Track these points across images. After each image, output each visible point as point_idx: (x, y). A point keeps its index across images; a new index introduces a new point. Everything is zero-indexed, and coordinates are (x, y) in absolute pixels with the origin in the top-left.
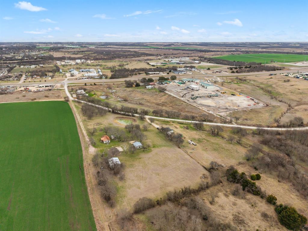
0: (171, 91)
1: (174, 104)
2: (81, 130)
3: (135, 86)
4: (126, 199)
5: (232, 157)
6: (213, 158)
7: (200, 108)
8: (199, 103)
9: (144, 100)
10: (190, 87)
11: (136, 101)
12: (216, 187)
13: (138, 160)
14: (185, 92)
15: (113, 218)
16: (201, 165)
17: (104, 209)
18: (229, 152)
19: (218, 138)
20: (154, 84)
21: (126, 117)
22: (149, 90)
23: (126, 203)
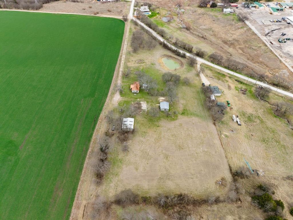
0: (254, 22)
1: (247, 46)
2: (119, 67)
3: (210, 7)
4: (117, 178)
5: (283, 162)
6: (253, 155)
7: (283, 60)
8: (285, 51)
9: (211, 31)
10: (286, 19)
11: (201, 31)
12: (229, 206)
13: (155, 128)
14: (274, 27)
15: (93, 198)
16: (228, 161)
17: (91, 183)
18: (284, 150)
19: (281, 121)
20: (237, 6)
21: (175, 58)
22: (226, 15)
23: (114, 184)
